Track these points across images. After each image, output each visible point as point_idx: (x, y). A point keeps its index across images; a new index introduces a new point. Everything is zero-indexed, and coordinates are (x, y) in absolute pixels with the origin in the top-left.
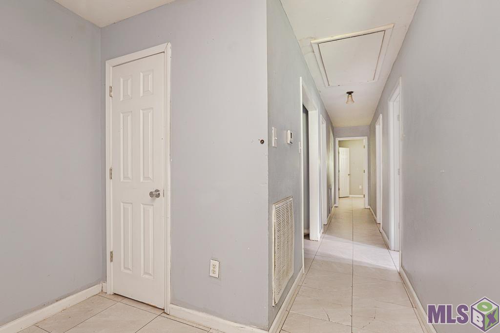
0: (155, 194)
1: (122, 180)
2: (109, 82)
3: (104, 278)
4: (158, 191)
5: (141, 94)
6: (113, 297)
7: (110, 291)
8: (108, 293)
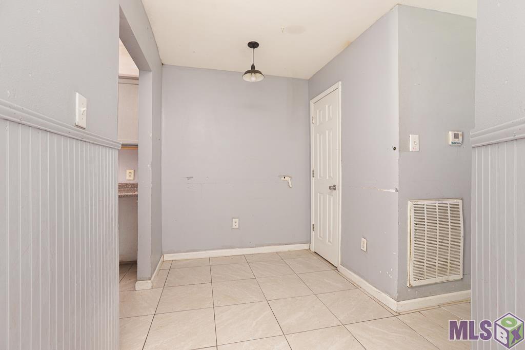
0: (333, 188)
1: (318, 177)
2: (312, 114)
3: (310, 242)
4: (335, 186)
5: (327, 120)
6: (314, 254)
7: (313, 250)
8: (312, 251)
